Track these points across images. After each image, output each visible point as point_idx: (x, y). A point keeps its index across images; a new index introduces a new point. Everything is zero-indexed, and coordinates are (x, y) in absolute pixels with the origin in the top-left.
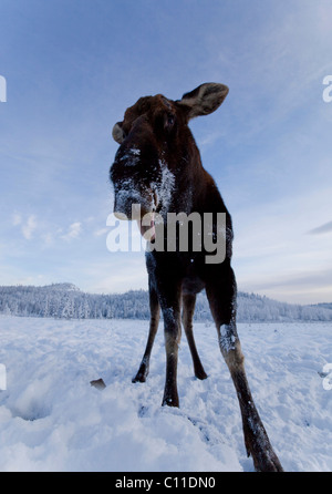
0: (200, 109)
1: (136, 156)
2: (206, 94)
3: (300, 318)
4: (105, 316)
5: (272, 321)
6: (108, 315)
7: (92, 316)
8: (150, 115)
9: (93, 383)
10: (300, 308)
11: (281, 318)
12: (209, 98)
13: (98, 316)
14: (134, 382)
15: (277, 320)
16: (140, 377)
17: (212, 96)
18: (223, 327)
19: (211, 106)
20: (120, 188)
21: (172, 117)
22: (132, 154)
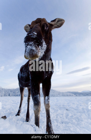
0: (56, 26)
1: (35, 35)
2: (58, 21)
3: (63, 95)
4: (9, 95)
5: (56, 96)
6: (10, 95)
7: (5, 95)
8: (41, 24)
9: (2, 117)
10: (63, 93)
11: (58, 95)
12: (59, 23)
13: (7, 95)
14: (16, 116)
15: (57, 96)
16: (18, 114)
17: (60, 22)
18: (46, 97)
19: (59, 25)
20: (28, 45)
21: (48, 26)
22: (34, 34)
